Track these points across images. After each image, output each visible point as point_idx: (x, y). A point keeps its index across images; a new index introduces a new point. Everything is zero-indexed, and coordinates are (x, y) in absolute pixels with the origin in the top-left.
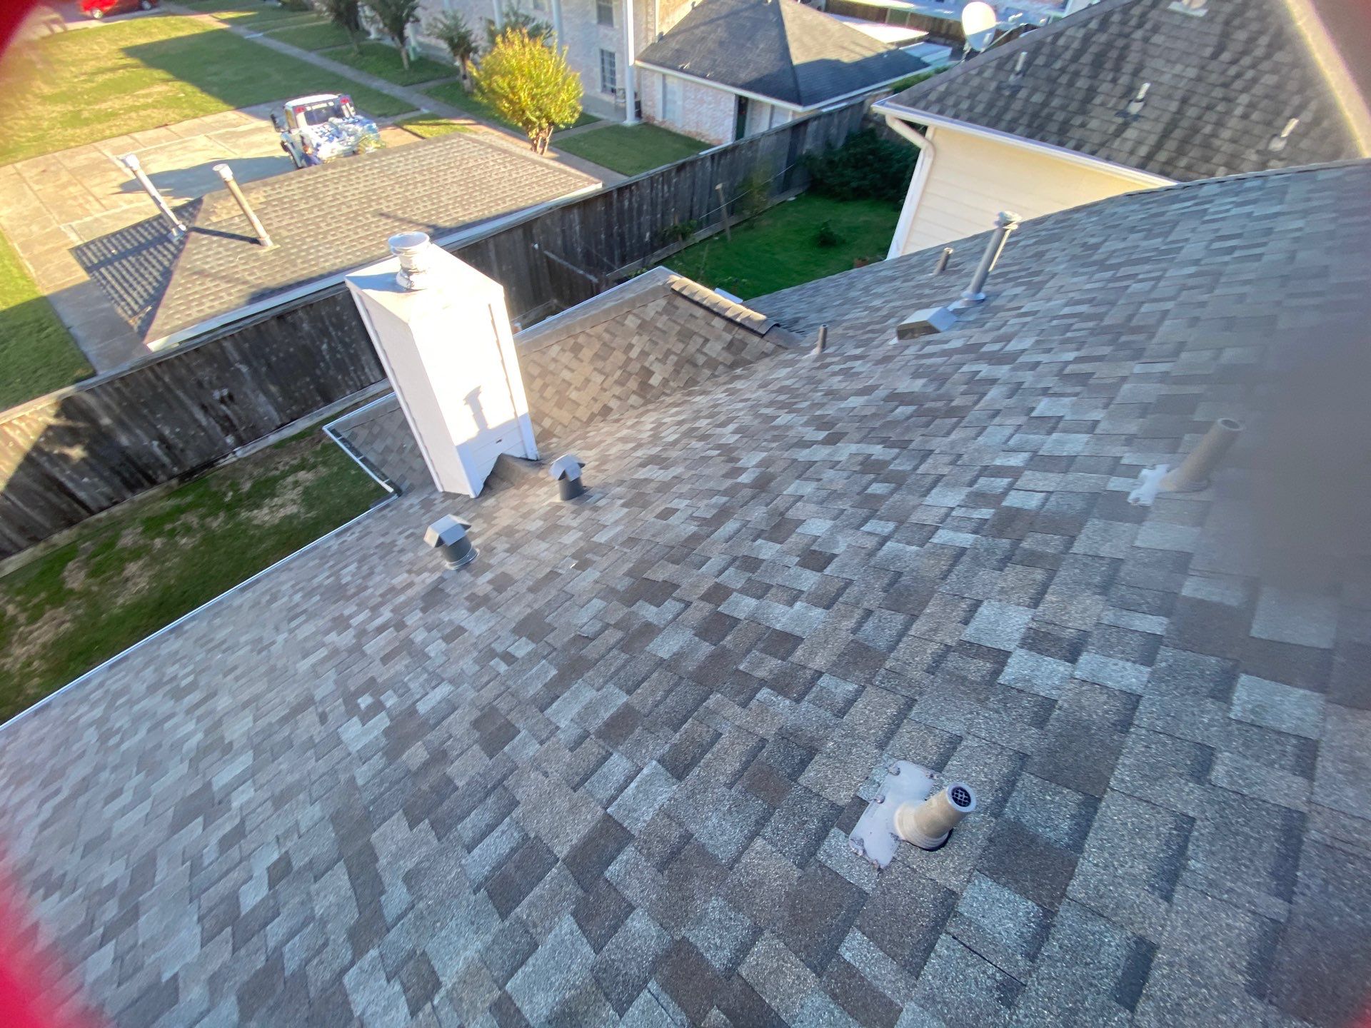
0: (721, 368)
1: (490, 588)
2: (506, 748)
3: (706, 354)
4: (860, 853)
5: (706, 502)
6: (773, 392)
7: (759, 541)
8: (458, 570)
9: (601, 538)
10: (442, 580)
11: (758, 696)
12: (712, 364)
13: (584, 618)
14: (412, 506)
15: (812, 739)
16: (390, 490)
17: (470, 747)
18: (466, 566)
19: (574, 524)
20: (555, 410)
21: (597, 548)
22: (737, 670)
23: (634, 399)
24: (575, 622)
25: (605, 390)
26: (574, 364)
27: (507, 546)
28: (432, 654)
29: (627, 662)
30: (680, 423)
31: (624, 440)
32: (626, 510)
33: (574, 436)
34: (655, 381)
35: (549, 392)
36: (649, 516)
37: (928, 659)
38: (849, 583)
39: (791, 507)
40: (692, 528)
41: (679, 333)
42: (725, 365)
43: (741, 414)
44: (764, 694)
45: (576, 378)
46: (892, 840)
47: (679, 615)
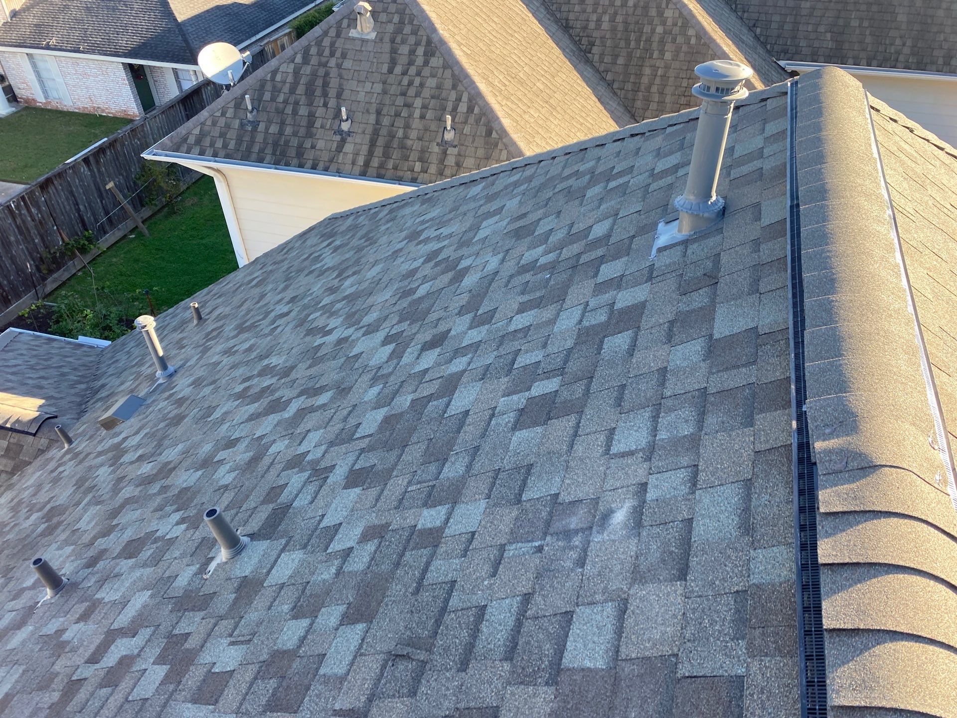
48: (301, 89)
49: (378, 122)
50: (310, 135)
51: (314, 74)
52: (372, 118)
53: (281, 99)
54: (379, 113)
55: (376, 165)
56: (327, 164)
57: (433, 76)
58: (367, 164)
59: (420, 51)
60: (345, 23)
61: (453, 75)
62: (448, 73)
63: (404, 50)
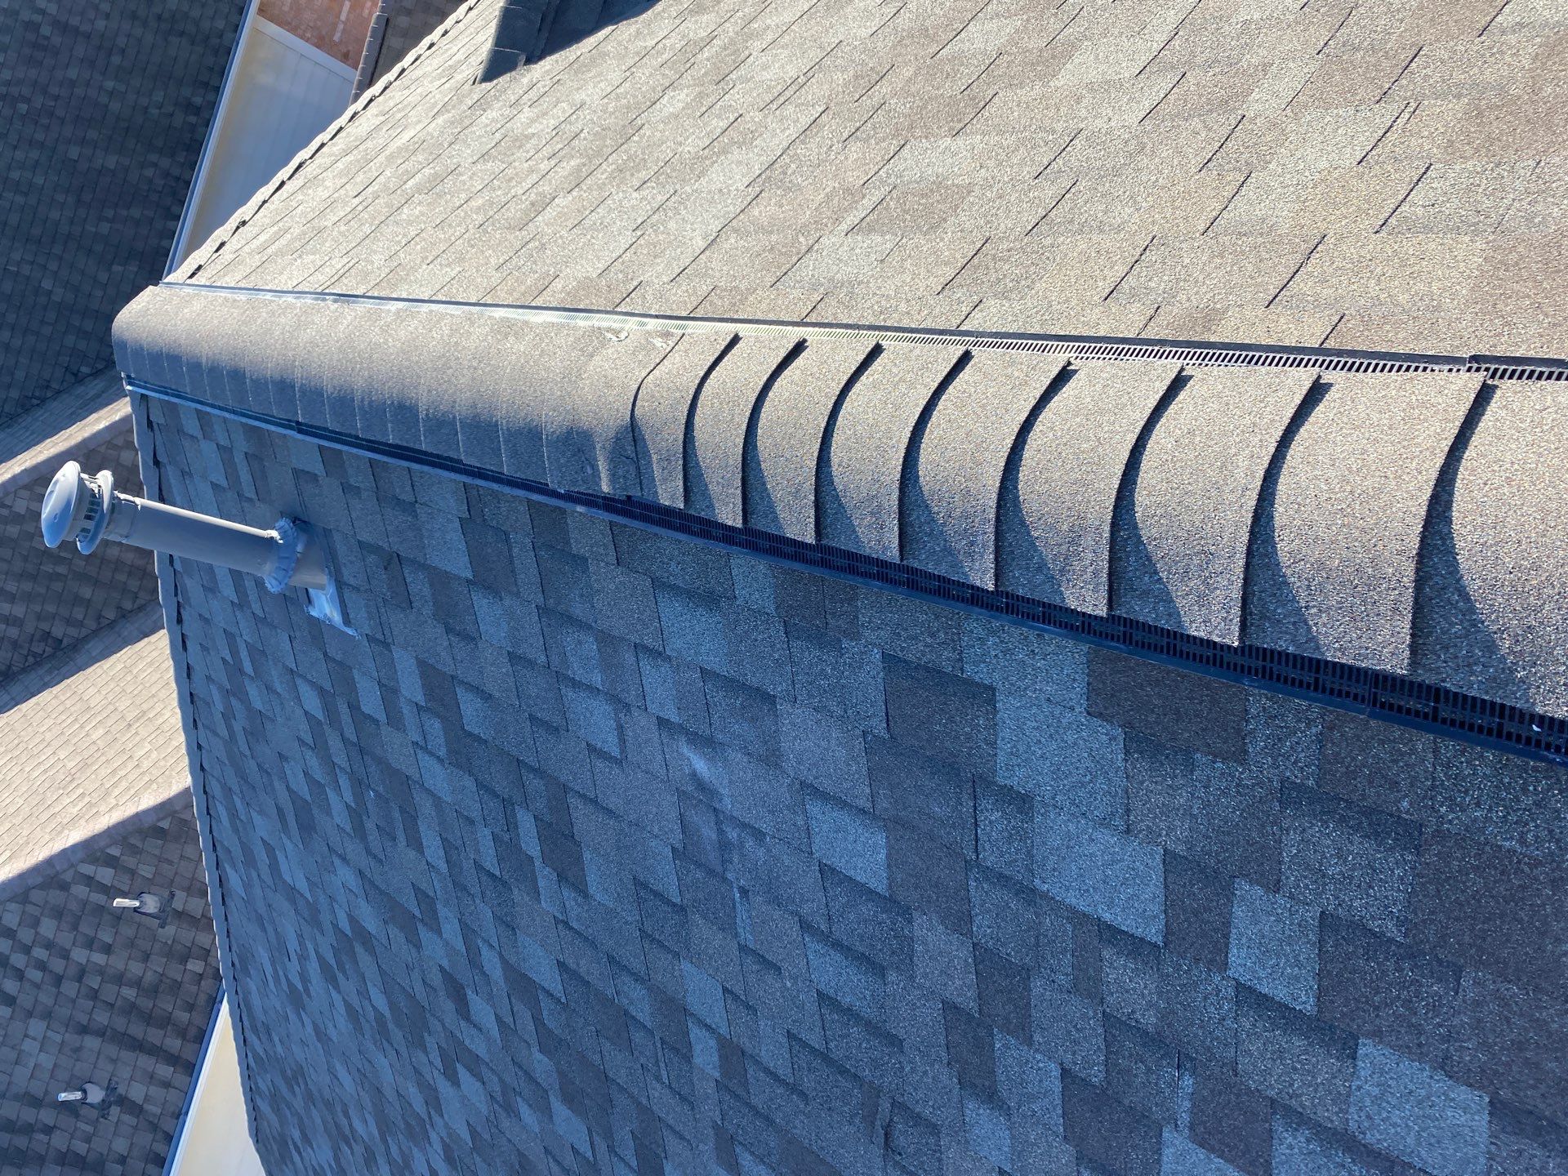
49: (101, 1033)
50: (98, 1166)
52: (92, 1043)
54: (84, 1030)
55: (178, 1042)
56: (160, 1136)
57: (36, 923)
61: (42, 887)
62: (36, 896)
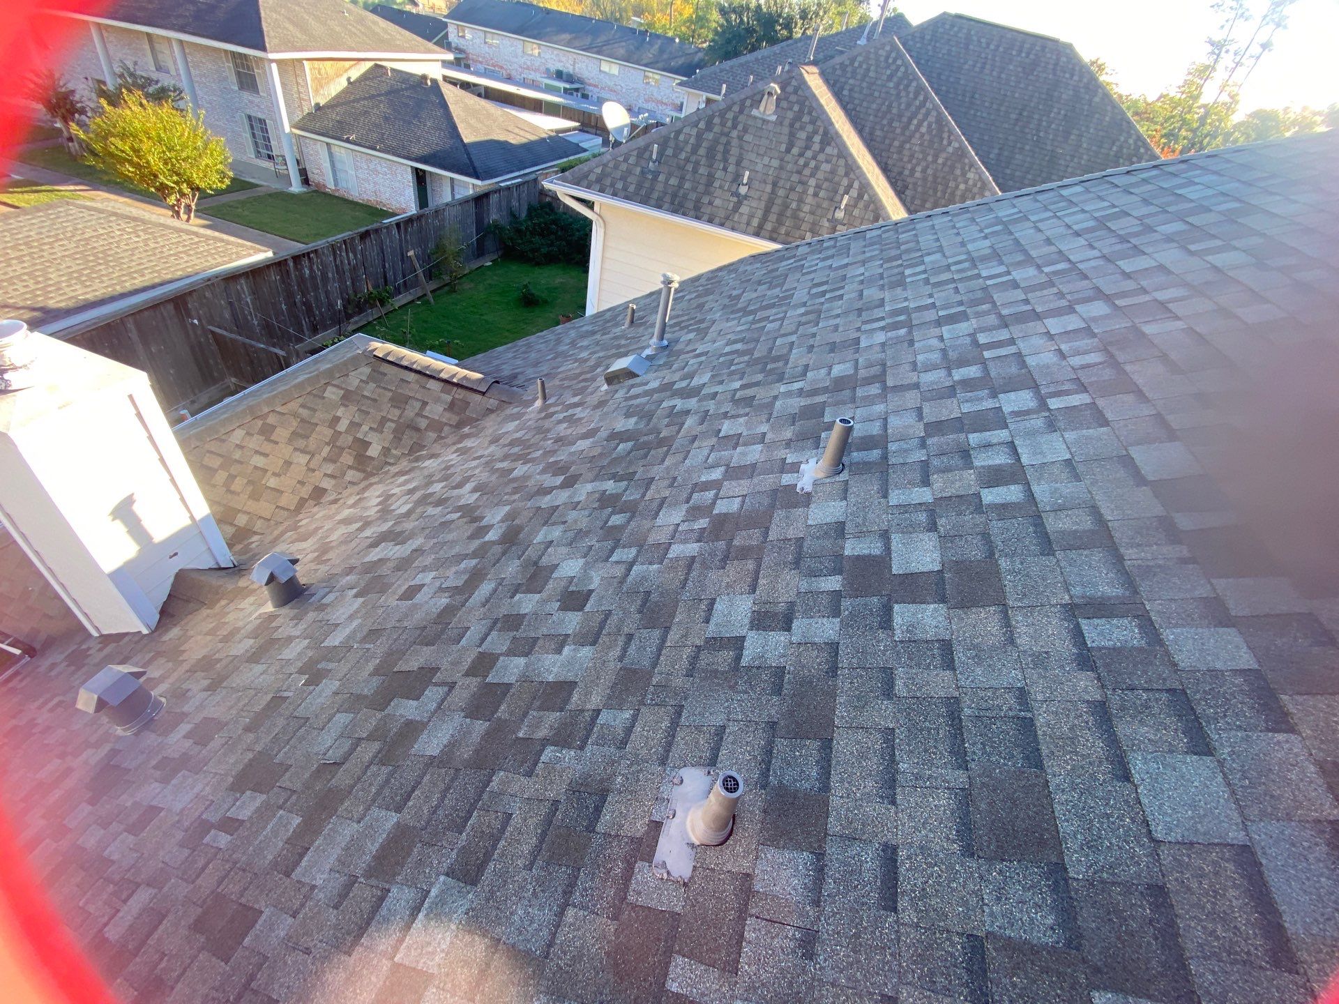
0: (446, 429)
1: (188, 743)
2: (247, 941)
3: (427, 417)
4: (665, 876)
5: (454, 569)
6: (505, 446)
7: (518, 597)
8: (136, 734)
9: (335, 640)
10: (114, 752)
11: (543, 758)
12: (436, 426)
13: (327, 743)
14: (53, 666)
15: (602, 781)
16: (17, 652)
17: (194, 958)
18: (148, 725)
19: (296, 632)
20: (250, 502)
21: (332, 654)
22: (517, 738)
23: (351, 475)
24: (316, 749)
25: (314, 471)
26: (267, 447)
27: (206, 683)
28: (115, 857)
29: (391, 774)
30: (411, 492)
31: (347, 521)
32: (361, 600)
33: (281, 529)
34: (373, 451)
35: (238, 485)
36: (391, 600)
37: (685, 663)
38: (608, 614)
39: (543, 554)
40: (444, 601)
41: (391, 399)
42: (450, 425)
43: (477, 471)
44: (549, 753)
45: (275, 463)
46: (689, 850)
47: (443, 701)
48: (702, 151)
49: (773, 192)
50: (707, 193)
51: (716, 141)
52: (769, 188)
53: (683, 156)
54: (775, 184)
55: (770, 229)
56: (723, 221)
57: (827, 161)
58: (760, 227)
59: (817, 139)
60: (748, 103)
61: (847, 165)
62: (842, 162)
63: (802, 135)
